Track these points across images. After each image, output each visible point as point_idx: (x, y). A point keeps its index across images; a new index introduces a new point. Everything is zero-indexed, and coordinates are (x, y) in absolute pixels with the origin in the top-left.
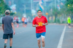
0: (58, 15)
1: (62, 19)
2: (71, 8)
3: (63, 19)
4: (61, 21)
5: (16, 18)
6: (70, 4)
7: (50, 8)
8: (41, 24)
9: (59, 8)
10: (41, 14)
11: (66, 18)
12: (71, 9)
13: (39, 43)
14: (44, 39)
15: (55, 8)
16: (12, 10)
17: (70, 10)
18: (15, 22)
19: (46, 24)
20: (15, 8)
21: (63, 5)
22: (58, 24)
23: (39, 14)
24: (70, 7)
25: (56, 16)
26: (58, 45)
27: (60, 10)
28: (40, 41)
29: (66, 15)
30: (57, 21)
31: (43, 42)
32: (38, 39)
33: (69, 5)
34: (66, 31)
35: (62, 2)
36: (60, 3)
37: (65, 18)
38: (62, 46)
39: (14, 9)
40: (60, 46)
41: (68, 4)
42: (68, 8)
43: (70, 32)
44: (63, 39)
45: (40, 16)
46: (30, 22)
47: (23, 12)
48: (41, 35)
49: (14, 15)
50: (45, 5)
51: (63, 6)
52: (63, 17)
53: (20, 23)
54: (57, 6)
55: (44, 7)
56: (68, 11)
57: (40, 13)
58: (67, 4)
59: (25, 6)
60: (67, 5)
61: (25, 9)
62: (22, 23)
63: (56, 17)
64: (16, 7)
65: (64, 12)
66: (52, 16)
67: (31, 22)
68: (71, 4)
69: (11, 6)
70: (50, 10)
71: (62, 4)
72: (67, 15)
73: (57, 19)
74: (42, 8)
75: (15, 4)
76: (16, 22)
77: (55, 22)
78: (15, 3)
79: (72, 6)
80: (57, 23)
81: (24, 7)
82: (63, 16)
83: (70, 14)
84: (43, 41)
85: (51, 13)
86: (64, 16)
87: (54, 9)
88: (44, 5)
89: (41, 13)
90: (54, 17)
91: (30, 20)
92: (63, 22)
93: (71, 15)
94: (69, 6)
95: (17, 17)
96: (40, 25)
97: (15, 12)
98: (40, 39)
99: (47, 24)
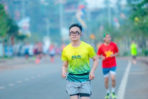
6: (140, 17)
7: (99, 25)
9: (117, 25)
13: (107, 82)
19: (116, 54)
20: (28, 25)
29: (130, 40)
33: (137, 19)
35: (124, 12)
36: (119, 14)
41: (136, 16)
42: (136, 24)
47: (44, 33)
50: (89, 19)
54: (112, 21)
55: (87, 23)
56: (135, 30)
60: (133, 19)
64: (30, 23)
65: (128, 32)
68: (142, 16)
70: (98, 28)
71: (123, 16)
72: (133, 39)
78: (27, 15)
79: (143, 20)
81: (45, 23)
83: (138, 36)
85: (101, 35)
93: (141, 38)
94: (137, 21)
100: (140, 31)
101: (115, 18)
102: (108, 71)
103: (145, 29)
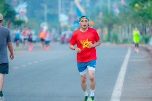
0: (115, 26)
1: (122, 34)
2: (142, 10)
3: (125, 34)
4: (121, 39)
5: (28, 32)
7: (98, 11)
8: (87, 44)
9: (117, 11)
10: (86, 23)
11: (130, 31)
12: (141, 12)
13: (84, 82)
14: (93, 74)
15: (109, 12)
16: (18, 14)
17: (140, 15)
18: (25, 39)
20: (25, 11)
21: (126, 4)
22: (114, 45)
23: (83, 24)
24: (139, 10)
25: (110, 27)
26: (115, 89)
27: (119, 14)
28: (85, 78)
29: (130, 26)
30: (111, 39)
31: (92, 80)
32: (82, 73)
33: (137, 5)
34: (130, 58)
37: (128, 32)
38: (122, 92)
39: (22, 12)
40: (118, 90)
41: (136, 2)
42: (136, 10)
43: (139, 60)
44: (125, 76)
45: (85, 29)
46: (55, 40)
47: (43, 19)
48: (88, 66)
49: (23, 25)
50: (88, 5)
51: (125, 7)
52: (125, 31)
53: (35, 42)
54: (112, 7)
55: (86, 9)
56: (135, 17)
57: (84, 22)
58: (132, 3)
59: (45, 6)
60: (133, 5)
61: (46, 12)
62: (39, 41)
63: (109, 31)
64: (27, 8)
65: (128, 18)
66: (102, 27)
67: (59, 41)
68: (142, 2)
69: (16, 6)
70: (98, 14)
71: (123, 2)
72: (133, 25)
73: (112, 33)
74: (82, 10)
75: (25, 3)
76: (26, 41)
77: (108, 40)
79: (143, 6)
80: (112, 42)
81: (43, 8)
82: (125, 27)
83: (139, 23)
84: (92, 76)
85: (100, 21)
86: (127, 28)
87: (106, 12)
88: (85, 4)
89: (86, 21)
90: (106, 30)
91: (57, 35)
92: (125, 41)
93: (141, 25)
94: (137, 8)
95: (30, 29)
96: (86, 46)
97: (26, 19)
98: (85, 75)
99: (100, 44)
100: (140, 17)
101: (115, 4)
102: (86, 67)
103: (146, 16)
